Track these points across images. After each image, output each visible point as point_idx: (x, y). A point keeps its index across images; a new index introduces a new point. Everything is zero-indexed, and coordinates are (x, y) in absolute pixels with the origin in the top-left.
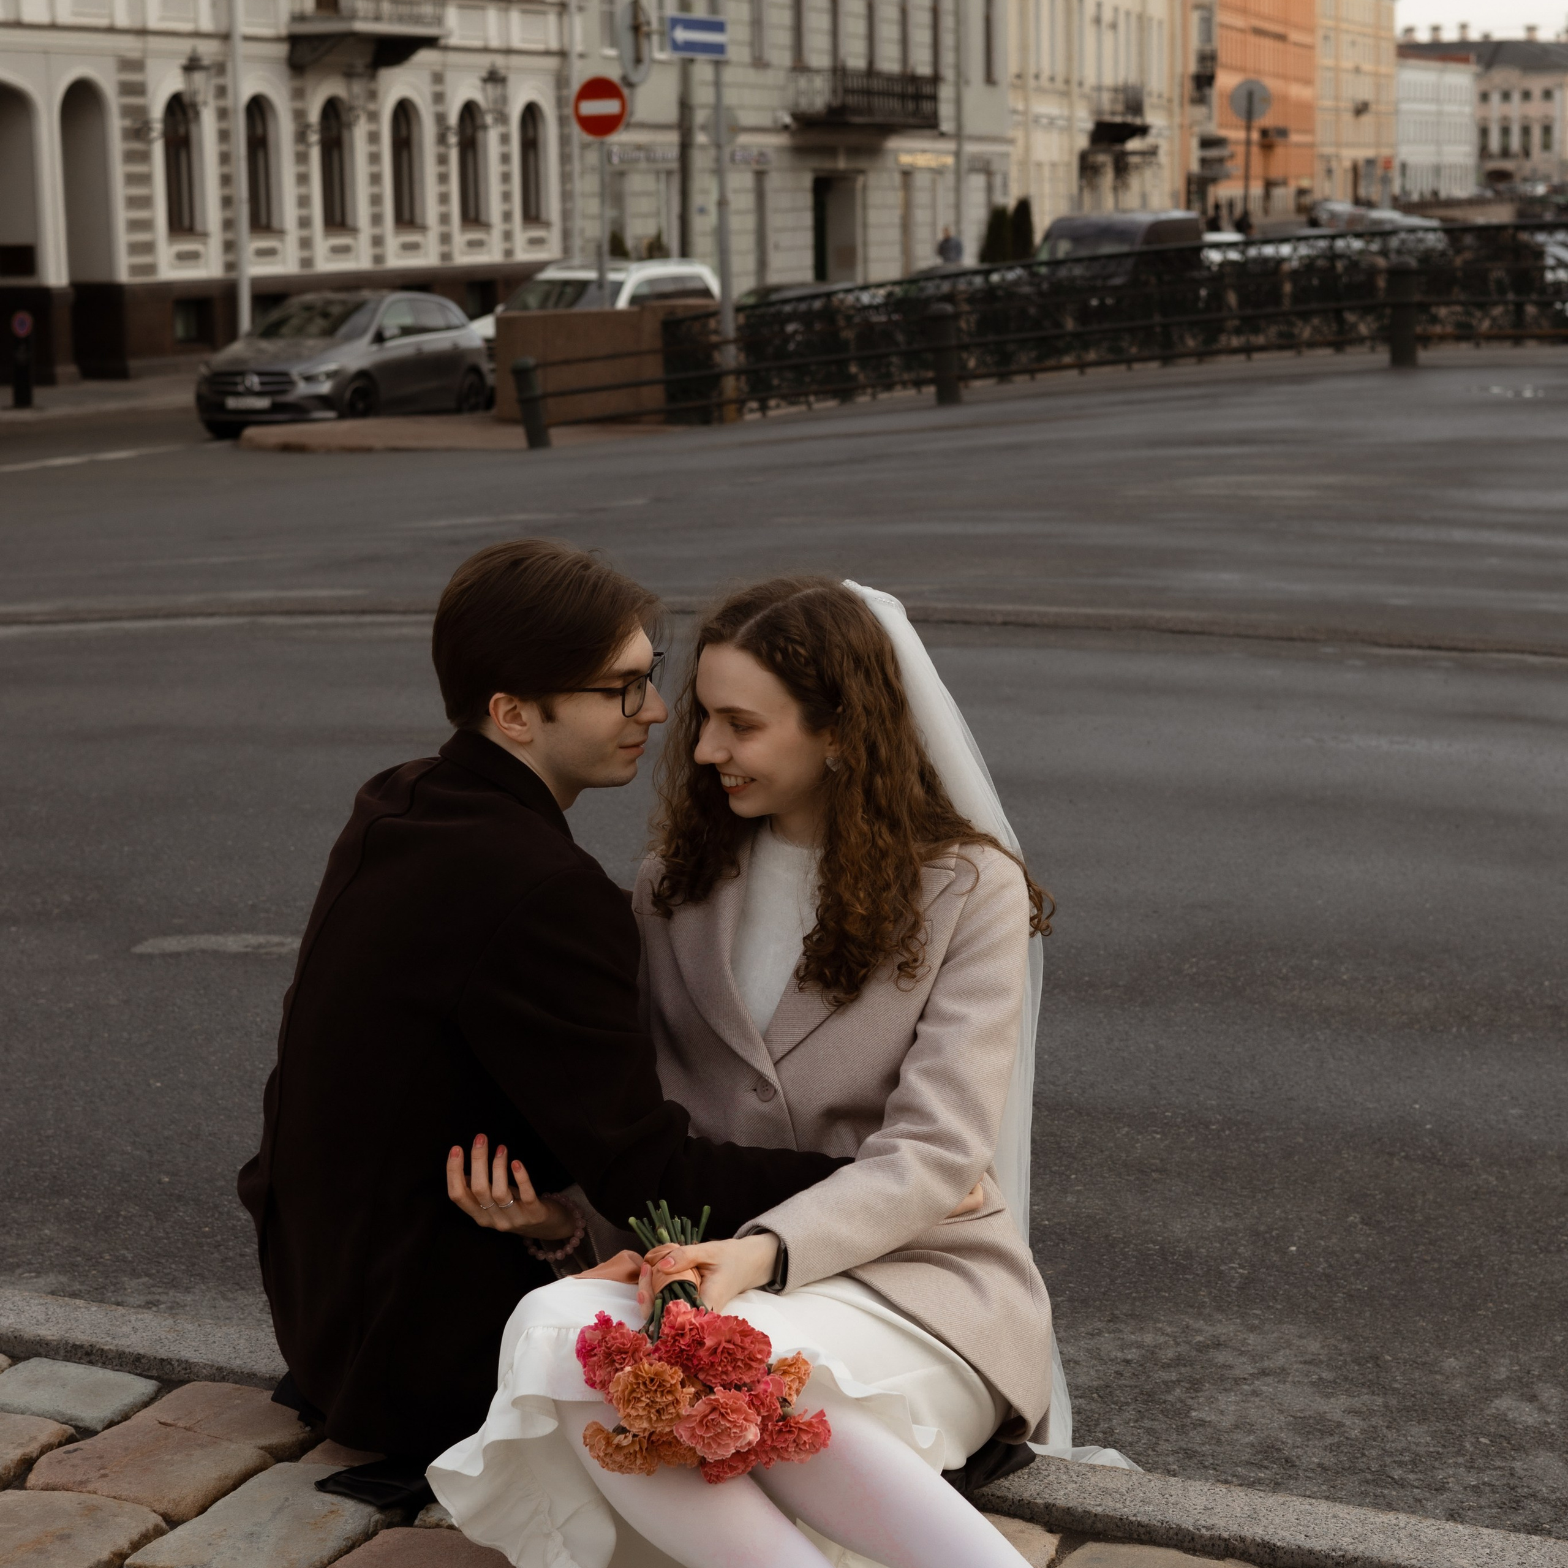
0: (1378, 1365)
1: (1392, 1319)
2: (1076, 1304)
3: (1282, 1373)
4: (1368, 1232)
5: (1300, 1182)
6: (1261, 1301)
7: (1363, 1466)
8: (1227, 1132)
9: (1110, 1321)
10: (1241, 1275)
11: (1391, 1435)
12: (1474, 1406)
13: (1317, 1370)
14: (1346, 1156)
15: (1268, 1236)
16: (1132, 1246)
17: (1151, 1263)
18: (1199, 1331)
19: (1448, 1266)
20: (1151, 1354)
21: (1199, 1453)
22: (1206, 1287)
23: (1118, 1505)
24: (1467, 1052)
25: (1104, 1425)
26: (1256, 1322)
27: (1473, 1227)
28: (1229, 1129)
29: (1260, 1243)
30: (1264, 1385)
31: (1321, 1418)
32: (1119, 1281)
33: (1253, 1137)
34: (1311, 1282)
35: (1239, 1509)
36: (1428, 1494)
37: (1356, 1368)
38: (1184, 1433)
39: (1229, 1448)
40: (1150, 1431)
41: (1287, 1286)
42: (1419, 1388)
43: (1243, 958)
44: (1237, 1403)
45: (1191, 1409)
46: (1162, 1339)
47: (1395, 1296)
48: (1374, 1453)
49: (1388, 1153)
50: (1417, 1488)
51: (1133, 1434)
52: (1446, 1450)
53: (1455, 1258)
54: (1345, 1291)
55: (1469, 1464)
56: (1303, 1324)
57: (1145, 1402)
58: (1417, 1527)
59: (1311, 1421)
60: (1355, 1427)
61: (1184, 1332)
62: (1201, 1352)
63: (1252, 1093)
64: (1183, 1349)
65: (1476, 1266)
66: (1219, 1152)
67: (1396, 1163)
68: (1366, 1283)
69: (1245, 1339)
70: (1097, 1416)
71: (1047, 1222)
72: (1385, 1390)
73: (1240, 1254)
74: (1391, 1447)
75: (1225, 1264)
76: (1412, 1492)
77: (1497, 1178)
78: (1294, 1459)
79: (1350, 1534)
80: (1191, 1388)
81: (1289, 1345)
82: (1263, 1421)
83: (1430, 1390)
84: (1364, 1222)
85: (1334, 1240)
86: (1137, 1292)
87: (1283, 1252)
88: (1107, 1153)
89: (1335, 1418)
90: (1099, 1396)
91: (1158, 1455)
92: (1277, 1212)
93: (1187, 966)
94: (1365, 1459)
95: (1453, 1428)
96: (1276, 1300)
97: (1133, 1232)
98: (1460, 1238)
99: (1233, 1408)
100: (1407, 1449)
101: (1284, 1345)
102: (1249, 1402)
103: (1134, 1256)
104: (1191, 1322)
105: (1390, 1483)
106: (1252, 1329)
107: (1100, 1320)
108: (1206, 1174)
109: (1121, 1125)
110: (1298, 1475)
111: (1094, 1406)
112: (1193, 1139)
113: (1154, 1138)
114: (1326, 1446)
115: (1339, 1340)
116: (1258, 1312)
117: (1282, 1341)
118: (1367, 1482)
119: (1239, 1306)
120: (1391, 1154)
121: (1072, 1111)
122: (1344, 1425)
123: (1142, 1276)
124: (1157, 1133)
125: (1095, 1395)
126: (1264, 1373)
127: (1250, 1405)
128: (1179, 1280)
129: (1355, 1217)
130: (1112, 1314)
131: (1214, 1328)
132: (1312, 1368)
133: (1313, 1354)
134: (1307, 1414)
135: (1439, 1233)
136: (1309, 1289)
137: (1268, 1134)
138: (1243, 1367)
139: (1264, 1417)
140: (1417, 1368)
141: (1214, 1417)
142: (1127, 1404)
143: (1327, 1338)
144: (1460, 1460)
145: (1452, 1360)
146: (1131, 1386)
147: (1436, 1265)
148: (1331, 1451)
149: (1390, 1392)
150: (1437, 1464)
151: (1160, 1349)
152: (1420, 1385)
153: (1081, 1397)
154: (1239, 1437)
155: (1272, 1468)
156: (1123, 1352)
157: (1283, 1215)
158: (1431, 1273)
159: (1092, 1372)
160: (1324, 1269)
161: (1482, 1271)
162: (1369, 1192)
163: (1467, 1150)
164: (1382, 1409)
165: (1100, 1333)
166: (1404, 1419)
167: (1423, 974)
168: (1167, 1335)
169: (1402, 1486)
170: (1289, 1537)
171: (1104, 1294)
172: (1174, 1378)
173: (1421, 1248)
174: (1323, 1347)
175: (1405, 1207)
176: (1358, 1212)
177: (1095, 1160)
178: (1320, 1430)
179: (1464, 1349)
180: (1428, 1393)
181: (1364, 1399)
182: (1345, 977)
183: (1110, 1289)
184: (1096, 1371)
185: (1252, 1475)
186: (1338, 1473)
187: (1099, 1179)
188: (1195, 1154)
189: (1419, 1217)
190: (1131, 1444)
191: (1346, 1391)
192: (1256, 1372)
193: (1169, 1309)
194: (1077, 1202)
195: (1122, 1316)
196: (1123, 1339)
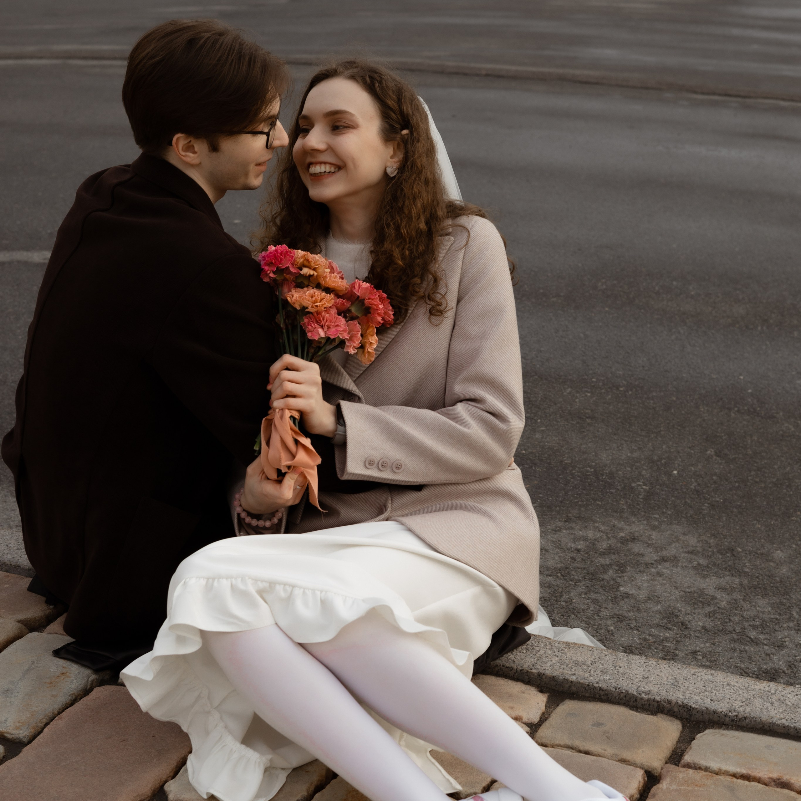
0: (733, 555)
1: (740, 522)
2: (544, 509)
3: (674, 560)
4: (720, 461)
5: (676, 426)
6: (658, 508)
7: (730, 629)
8: (630, 393)
9: (566, 521)
10: (645, 490)
11: (746, 606)
12: (796, 585)
13: (696, 558)
14: (702, 410)
15: (659, 463)
16: (577, 469)
17: (589, 481)
18: (621, 529)
19: (770, 485)
20: (593, 543)
21: (627, 618)
22: (624, 498)
23: (586, 675)
24: (768, 343)
25: (566, 597)
26: (656, 523)
27: (783, 459)
28: (631, 390)
29: (655, 468)
30: (664, 569)
31: (701, 592)
32: (570, 493)
33: (645, 396)
34: (687, 496)
35: (665, 679)
36: (773, 650)
37: (720, 557)
38: (616, 602)
39: (645, 614)
40: (595, 601)
41: (673, 498)
42: (761, 572)
43: (632, 280)
44: (648, 581)
45: (619, 585)
46: (599, 535)
47: (740, 506)
48: (737, 619)
49: (728, 409)
50: (766, 645)
51: (584, 603)
52: (782, 617)
53: (774, 480)
54: (709, 502)
55: (796, 628)
56: (685, 525)
57: (591, 580)
58: (783, 693)
59: (695, 595)
60: (723, 599)
61: (612, 530)
62: (623, 544)
63: (643, 367)
64: (612, 542)
65: (787, 486)
66: (626, 406)
67: (733, 415)
68: (722, 496)
69: (650, 535)
71: (524, 452)
72: (740, 573)
73: (643, 476)
74: (747, 615)
75: (635, 482)
76: (763, 648)
77: (794, 426)
78: (687, 623)
79: (739, 699)
80: (618, 570)
81: (678, 540)
82: (666, 594)
83: (767, 573)
84: (717, 455)
85: (700, 467)
86: (582, 501)
87: (669, 474)
88: (559, 405)
89: (710, 593)
90: (562, 575)
91: (601, 619)
92: (664, 447)
93: (600, 284)
94: (731, 624)
95: (785, 601)
96: (667, 508)
97: (577, 459)
98: (776, 467)
99: (646, 585)
100: (756, 617)
101: (675, 540)
102: (655, 580)
103: (578, 476)
104: (616, 523)
105: (749, 642)
106: (654, 528)
107: (559, 521)
108: (619, 420)
109: (566, 387)
110: (691, 635)
111: (559, 582)
112: (610, 397)
113: (586, 396)
114: (706, 614)
115: (708, 537)
116: (657, 516)
117: (673, 537)
118: (734, 640)
119: (645, 512)
120: (730, 409)
121: (536, 377)
122: (716, 598)
123: (584, 490)
124: (588, 392)
125: (559, 574)
126: (663, 560)
127: (656, 582)
128: (607, 493)
129: (711, 451)
130: (567, 516)
131: (631, 527)
132: (693, 557)
133: (693, 547)
134: (693, 589)
135: (763, 463)
136: (687, 500)
137: (654, 394)
138: (651, 556)
139: (666, 592)
140: (758, 557)
141: (634, 591)
142: (580, 581)
143: (700, 535)
144: (791, 625)
145: (779, 552)
146: (581, 568)
147: (763, 485)
148: (710, 617)
149: (743, 574)
150: (777, 627)
151: (598, 542)
152: (761, 569)
153: (550, 576)
154: (651, 606)
155: (674, 629)
156: (575, 543)
157: (667, 449)
158: (761, 491)
159: (557, 558)
160: (695, 487)
161: (791, 490)
162: (718, 434)
163: (774, 407)
164: (739, 587)
165: (560, 530)
166: (753, 594)
167: (738, 292)
168: (602, 531)
169: (757, 644)
170: (700, 701)
171: (561, 502)
172: (608, 563)
173: (753, 473)
174: (698, 542)
175: (741, 445)
176: (712, 448)
177: (552, 410)
178: (701, 602)
179: (786, 544)
180: (766, 575)
181: (727, 580)
182: (693, 293)
183: (565, 499)
184: (560, 556)
185: (662, 634)
186: (715, 633)
187: (555, 423)
188: (611, 407)
189: (750, 452)
190: (583, 610)
191: (715, 573)
192: (659, 559)
193: (602, 513)
194: (542, 438)
195: (573, 518)
196: (575, 534)
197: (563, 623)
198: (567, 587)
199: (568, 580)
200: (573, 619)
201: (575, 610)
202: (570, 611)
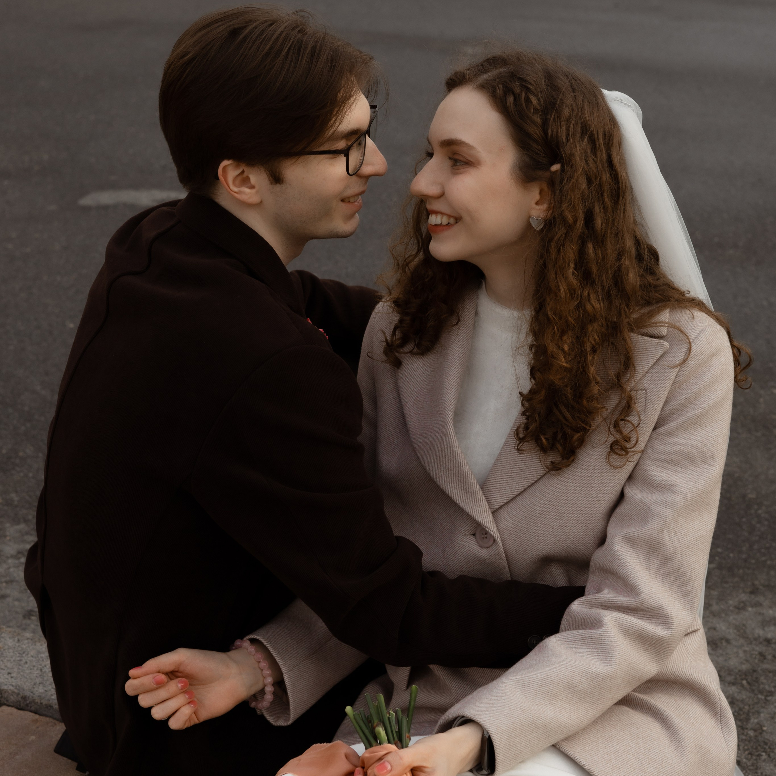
9: (752, 593)
16: (764, 508)
25: (754, 721)
32: (756, 547)
70: (747, 707)
86: (771, 560)
90: (748, 683)
97: (763, 492)
103: (766, 519)
107: (744, 592)
123: (773, 541)
125: (744, 682)
130: (753, 584)
142: (772, 693)
153: (734, 684)
156: (763, 629)
159: (741, 654)
165: (745, 607)
171: (745, 561)
183: (749, 555)
184: (745, 651)
195: (761, 587)
196: (763, 614)
197: (752, 768)
198: (757, 703)
199: (756, 692)
200: (764, 760)
201: (766, 744)
202: (759, 745)
